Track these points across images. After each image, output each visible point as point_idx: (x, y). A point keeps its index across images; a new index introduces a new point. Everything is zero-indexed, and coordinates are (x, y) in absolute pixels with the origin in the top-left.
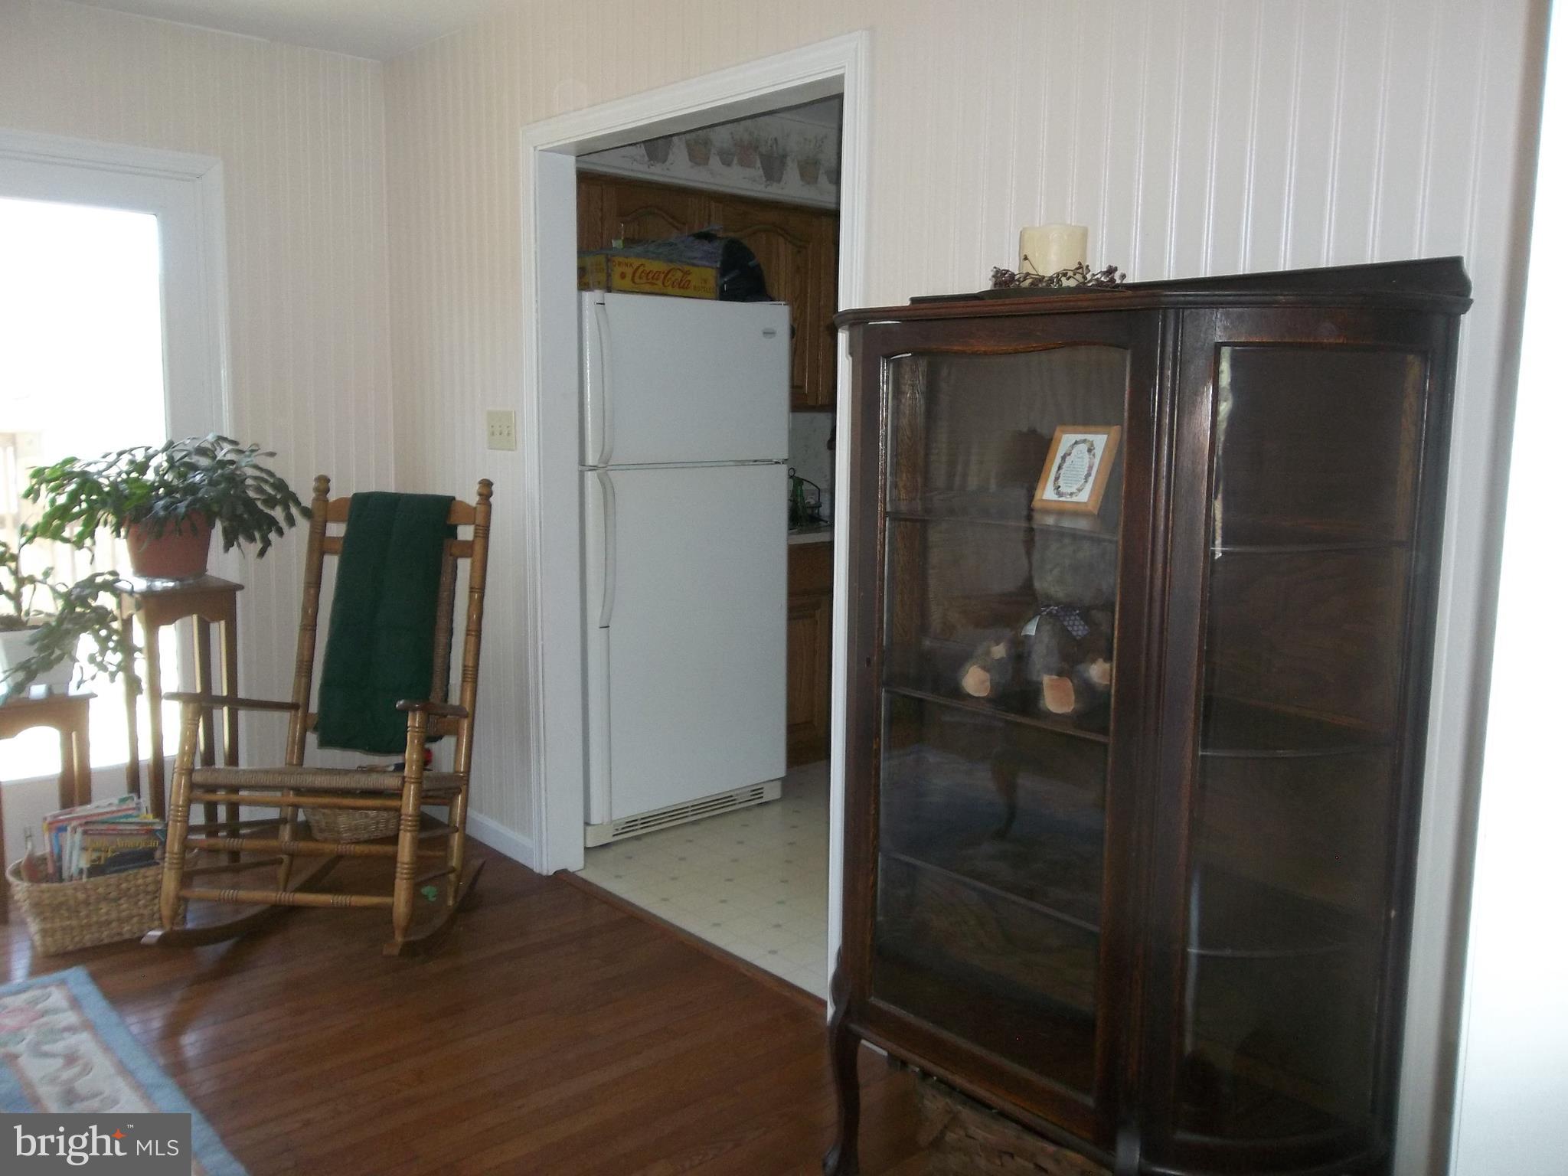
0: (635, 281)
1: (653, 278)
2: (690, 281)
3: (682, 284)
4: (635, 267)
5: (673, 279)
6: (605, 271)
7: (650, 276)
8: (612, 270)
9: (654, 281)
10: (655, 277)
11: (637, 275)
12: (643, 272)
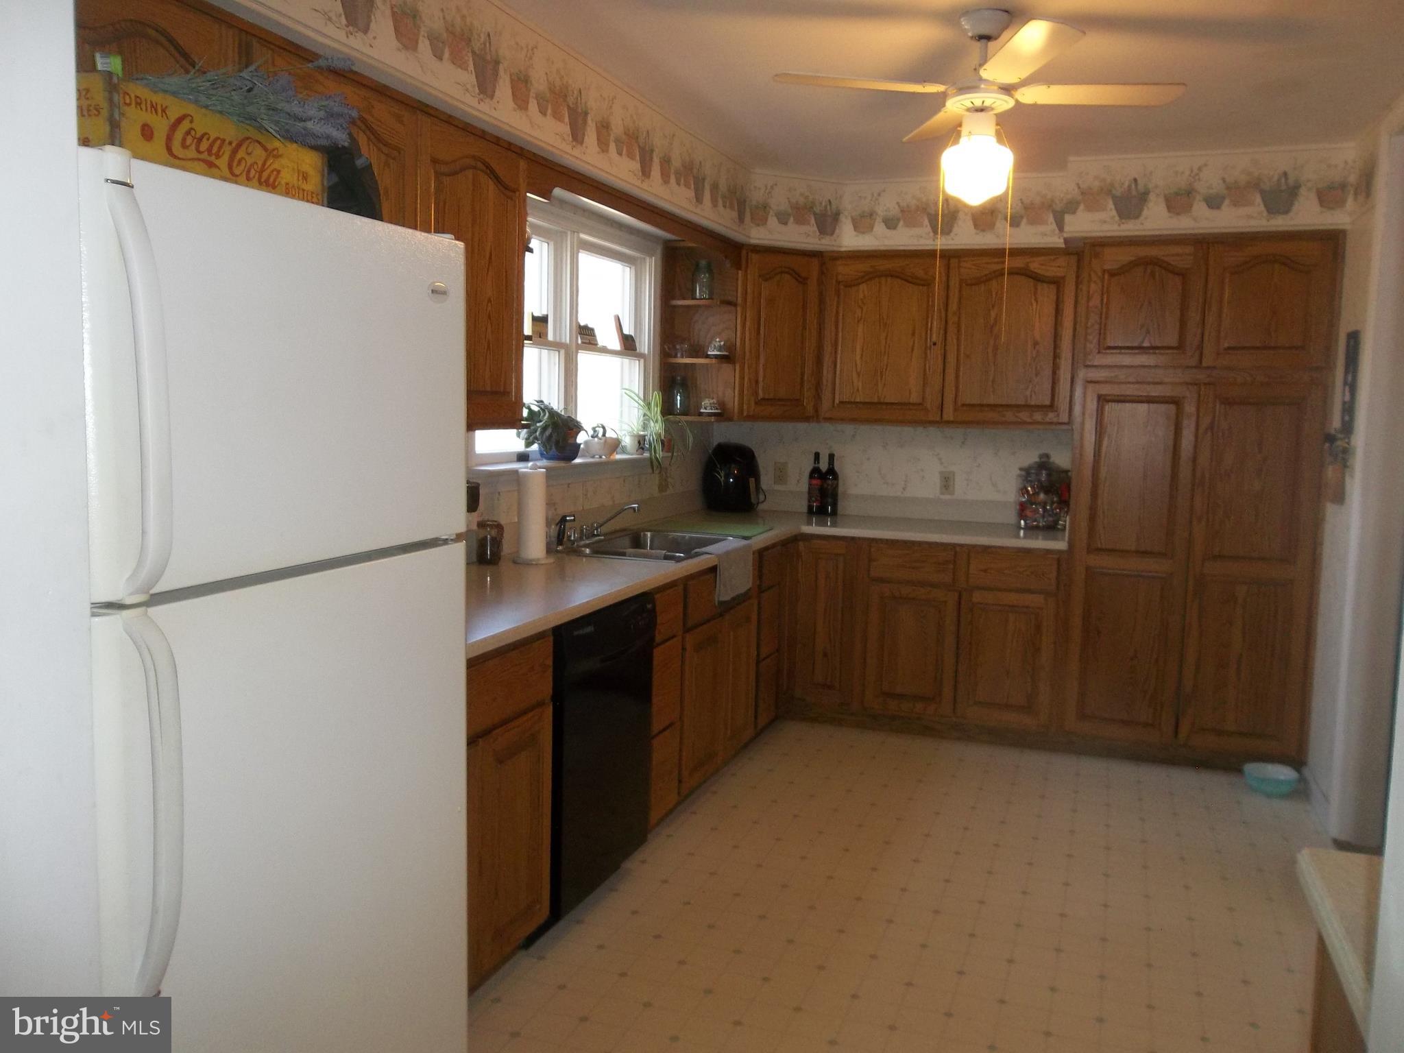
0: (175, 152)
1: (209, 150)
2: (279, 172)
3: (265, 175)
4: (173, 120)
5: (250, 161)
6: (105, 113)
7: (204, 145)
8: (122, 114)
9: (213, 158)
10: (215, 150)
11: (179, 135)
12: (188, 133)
